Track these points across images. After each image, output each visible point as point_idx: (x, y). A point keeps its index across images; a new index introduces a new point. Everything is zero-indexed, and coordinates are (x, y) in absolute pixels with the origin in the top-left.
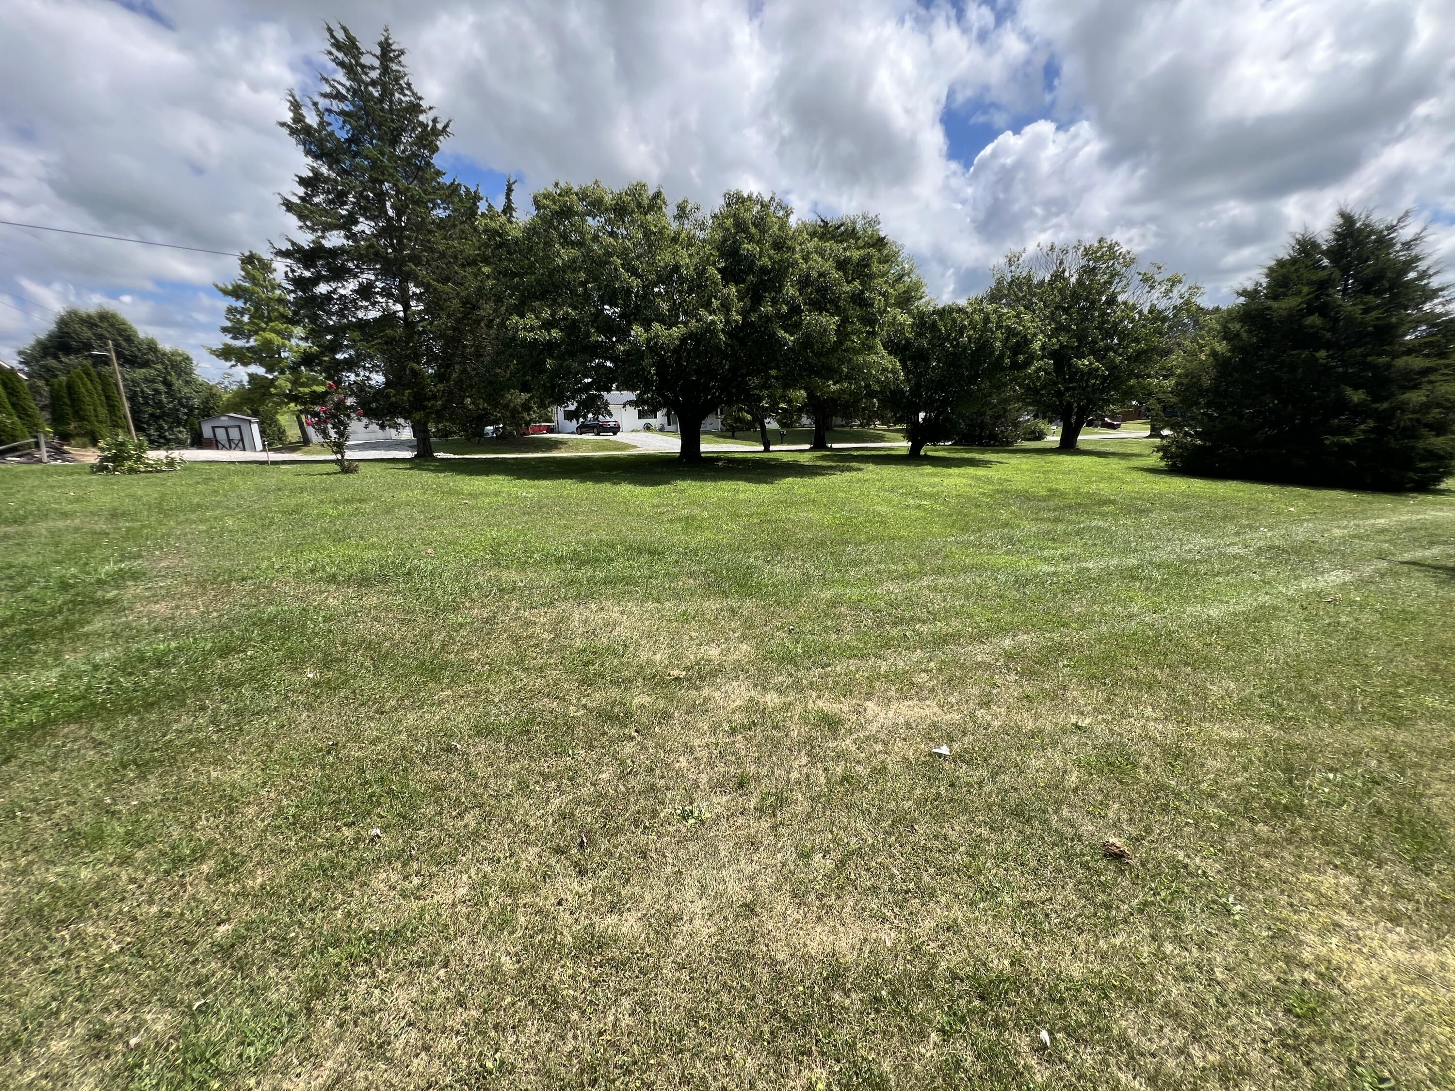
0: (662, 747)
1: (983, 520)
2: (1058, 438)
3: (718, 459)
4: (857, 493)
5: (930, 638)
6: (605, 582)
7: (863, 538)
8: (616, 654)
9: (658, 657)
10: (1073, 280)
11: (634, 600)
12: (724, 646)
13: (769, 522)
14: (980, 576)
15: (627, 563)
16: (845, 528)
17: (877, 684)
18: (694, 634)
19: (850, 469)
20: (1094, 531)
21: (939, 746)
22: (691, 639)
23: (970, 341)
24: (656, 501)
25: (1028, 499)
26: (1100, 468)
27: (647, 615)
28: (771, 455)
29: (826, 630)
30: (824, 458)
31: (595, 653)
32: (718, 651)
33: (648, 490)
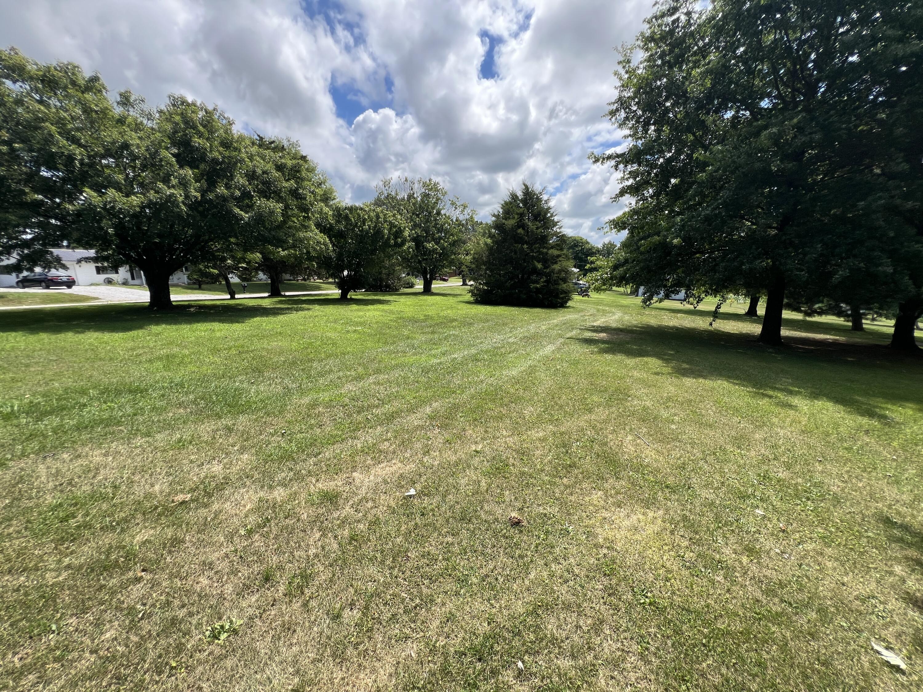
0: (178, 575)
1: (395, 336)
2: (422, 287)
3: (190, 306)
4: (311, 325)
5: (384, 417)
6: (78, 428)
7: (323, 356)
8: (104, 498)
9: (157, 488)
10: (419, 199)
11: (117, 440)
12: (225, 461)
13: (247, 352)
14: (403, 371)
15: (104, 406)
16: (309, 350)
17: (357, 458)
18: (192, 457)
19: (302, 309)
20: (452, 337)
21: (408, 490)
22: (191, 462)
23: (370, 229)
24: (130, 344)
25: (416, 322)
26: (446, 302)
27: (138, 451)
28: (238, 302)
29: (311, 427)
30: (281, 302)
31: (76, 504)
32: (221, 466)
33: (118, 336)
